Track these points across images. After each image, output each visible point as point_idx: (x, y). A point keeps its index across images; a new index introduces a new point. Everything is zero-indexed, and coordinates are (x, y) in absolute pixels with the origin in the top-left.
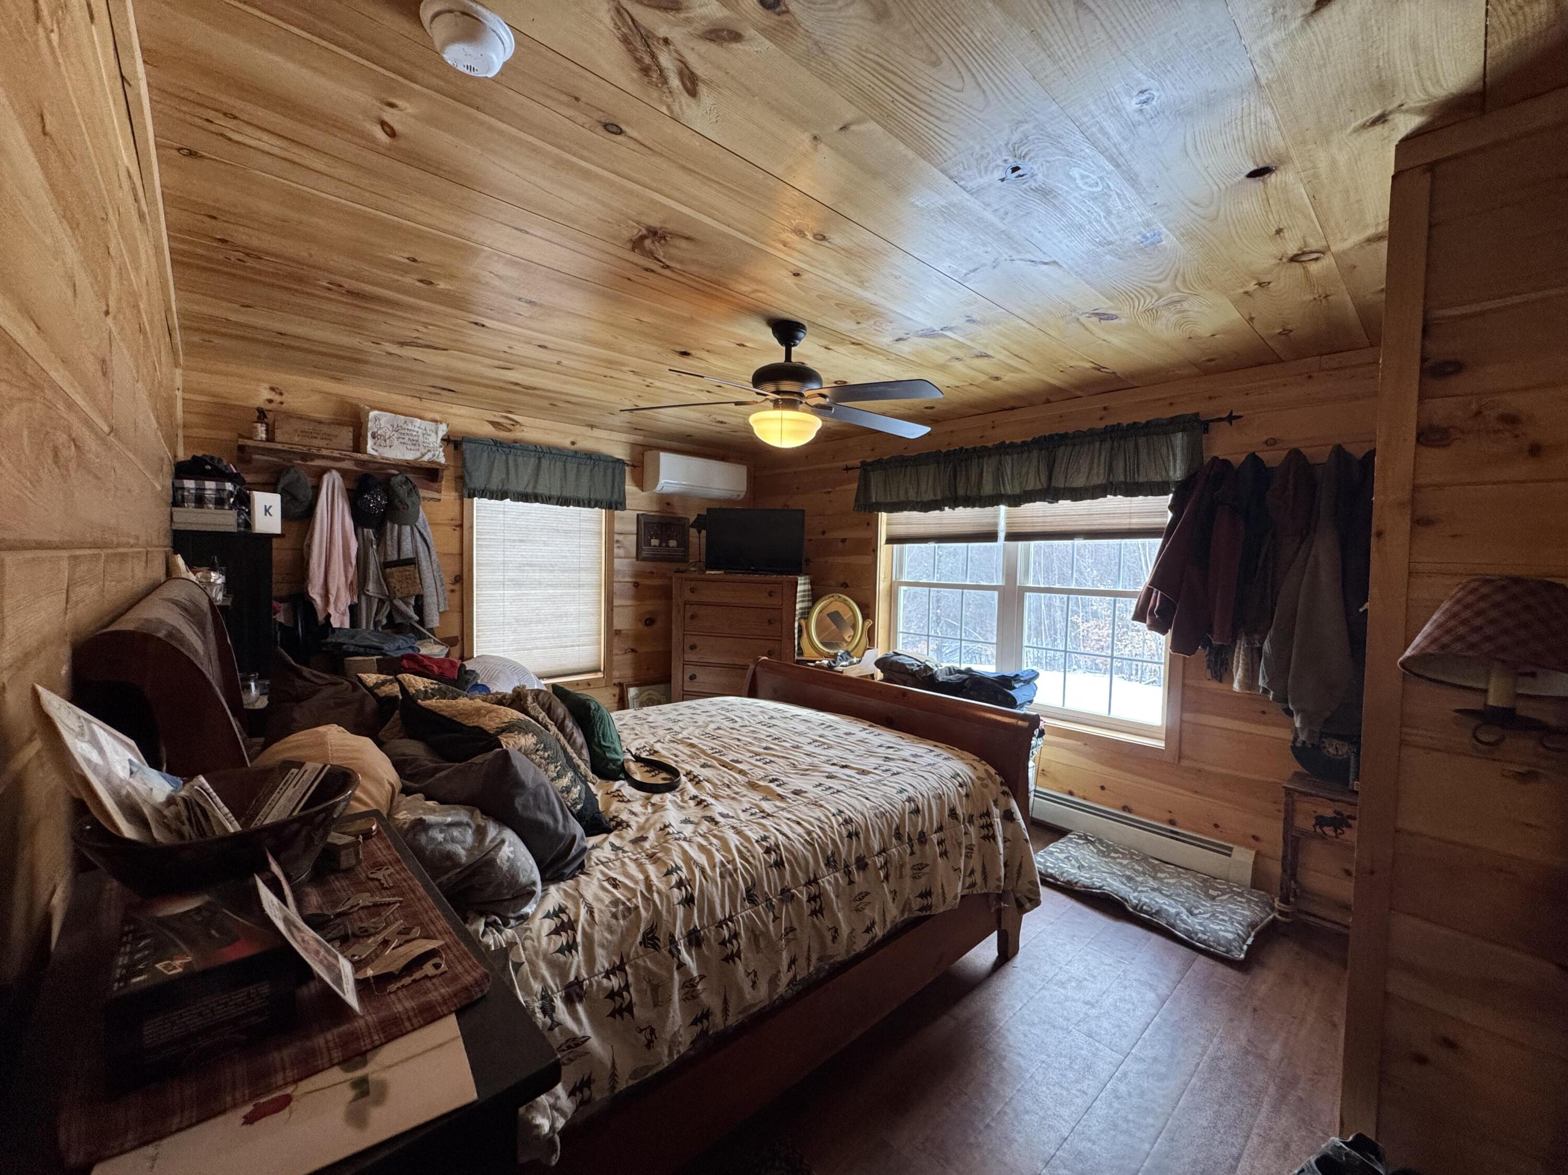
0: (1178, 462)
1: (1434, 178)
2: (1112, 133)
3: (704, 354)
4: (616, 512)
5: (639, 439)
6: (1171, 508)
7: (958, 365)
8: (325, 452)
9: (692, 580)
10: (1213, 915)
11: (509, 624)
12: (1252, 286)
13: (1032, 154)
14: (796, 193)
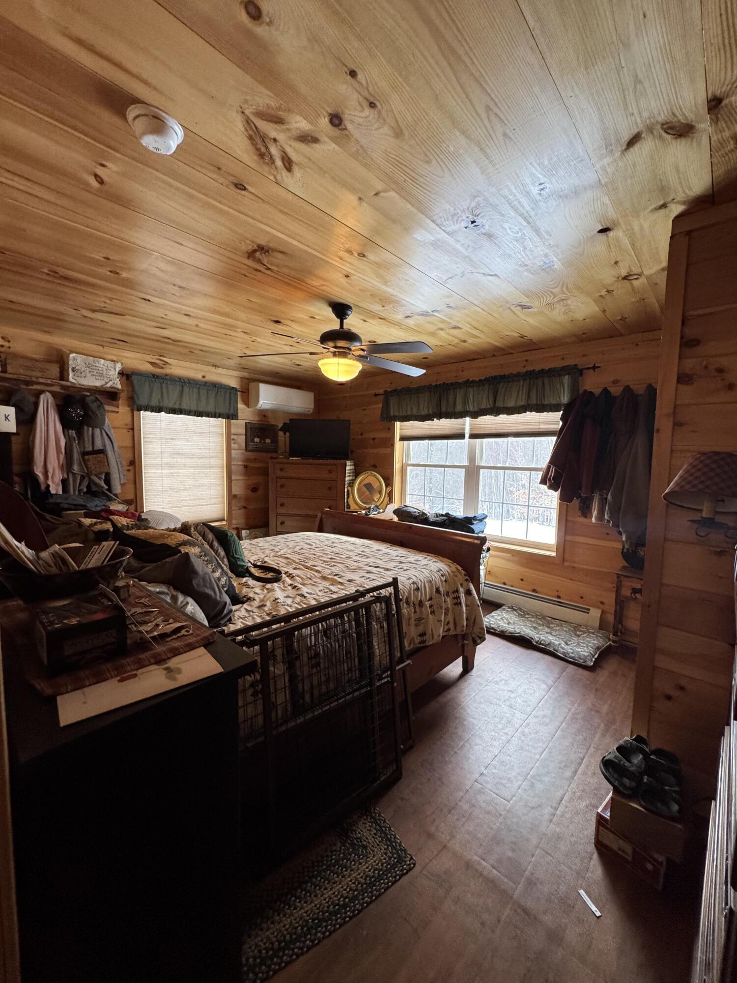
0: (566, 393)
1: (689, 239)
2: (525, 205)
3: (289, 323)
4: (232, 421)
5: (246, 374)
6: (561, 419)
7: (442, 333)
8: (41, 380)
9: (281, 463)
10: (578, 644)
11: (166, 491)
12: (603, 292)
13: (482, 214)
14: (349, 229)
